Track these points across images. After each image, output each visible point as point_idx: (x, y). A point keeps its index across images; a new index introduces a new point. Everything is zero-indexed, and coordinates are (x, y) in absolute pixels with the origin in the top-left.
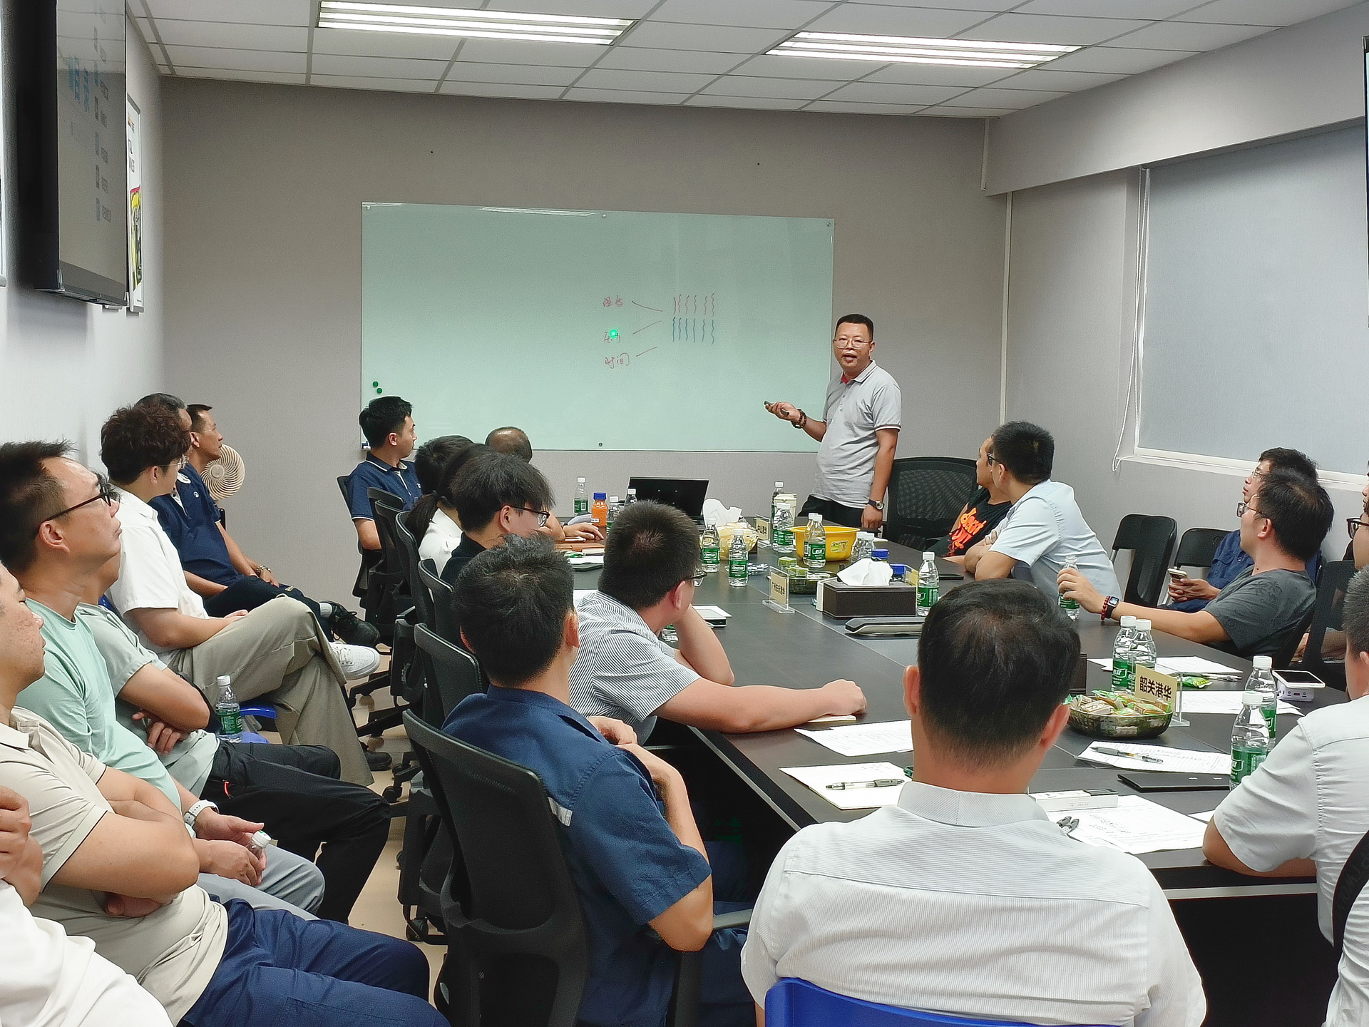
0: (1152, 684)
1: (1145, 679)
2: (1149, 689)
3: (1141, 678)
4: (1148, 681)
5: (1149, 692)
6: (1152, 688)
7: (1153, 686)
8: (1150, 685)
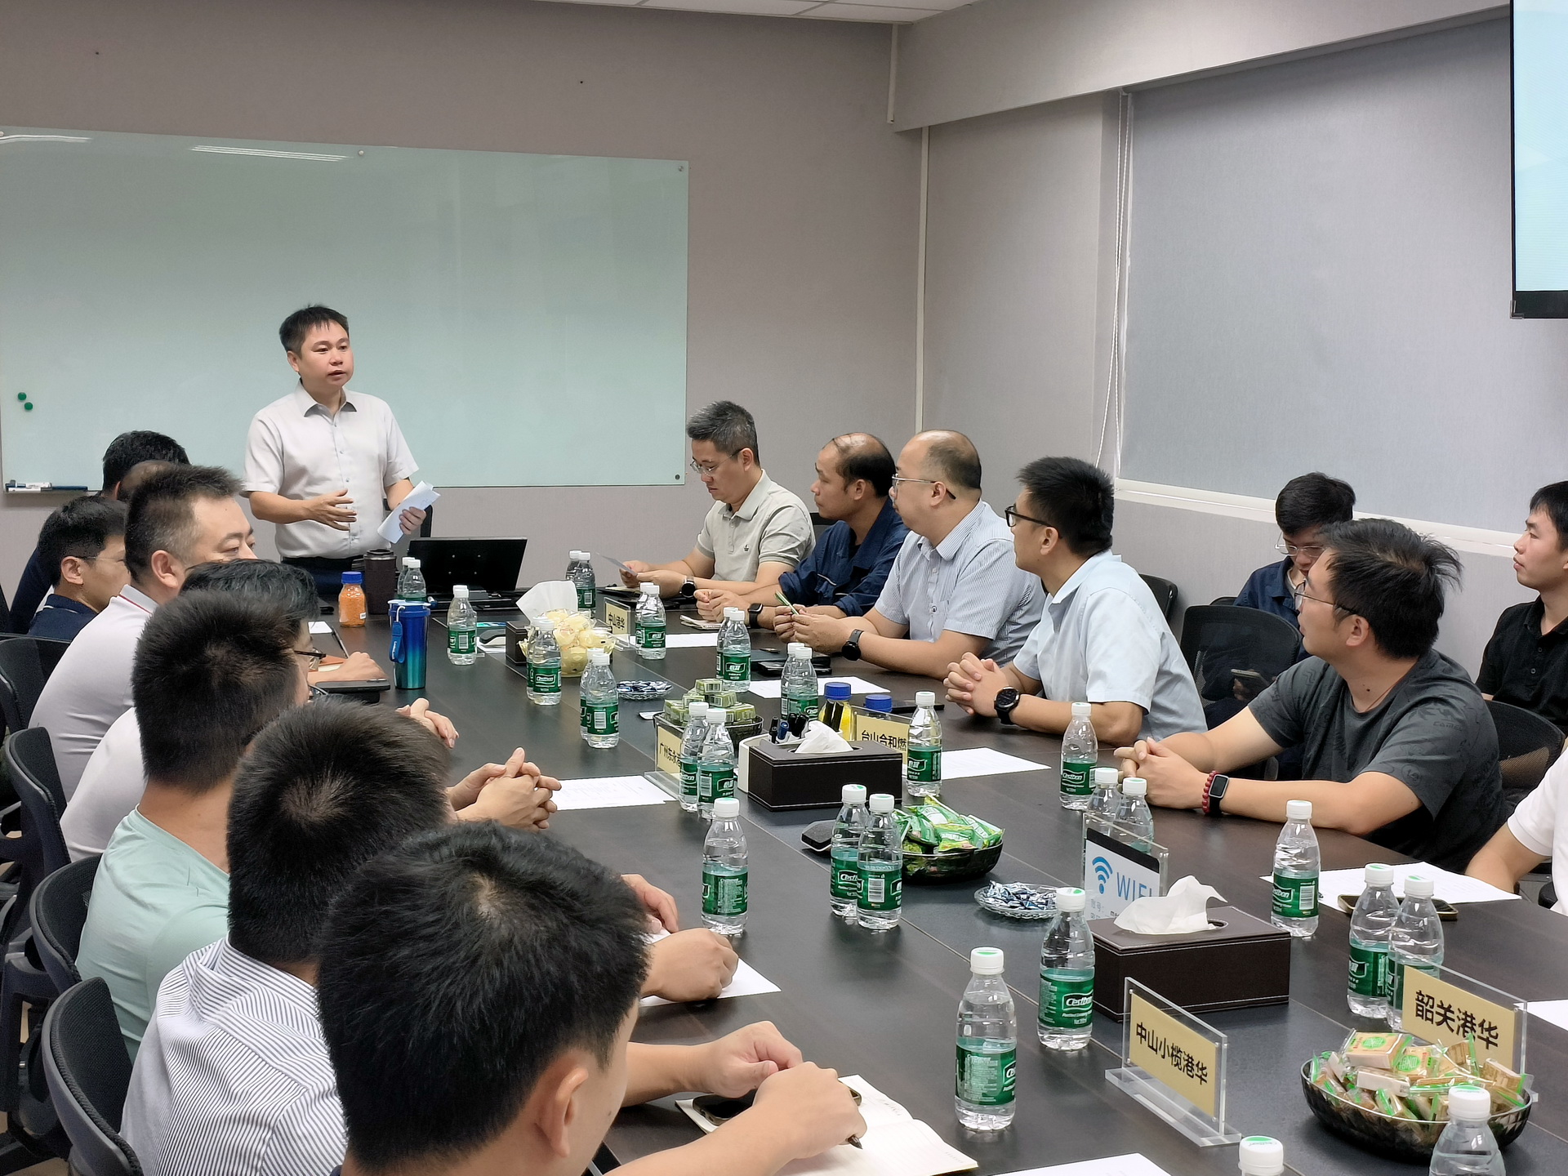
0: (1448, 1009)
1: (1429, 997)
2: (1438, 1018)
3: (1420, 993)
4: (1437, 1002)
5: (1439, 1024)
6: (1446, 1018)
7: (1449, 1014)
8: (1442, 1012)
